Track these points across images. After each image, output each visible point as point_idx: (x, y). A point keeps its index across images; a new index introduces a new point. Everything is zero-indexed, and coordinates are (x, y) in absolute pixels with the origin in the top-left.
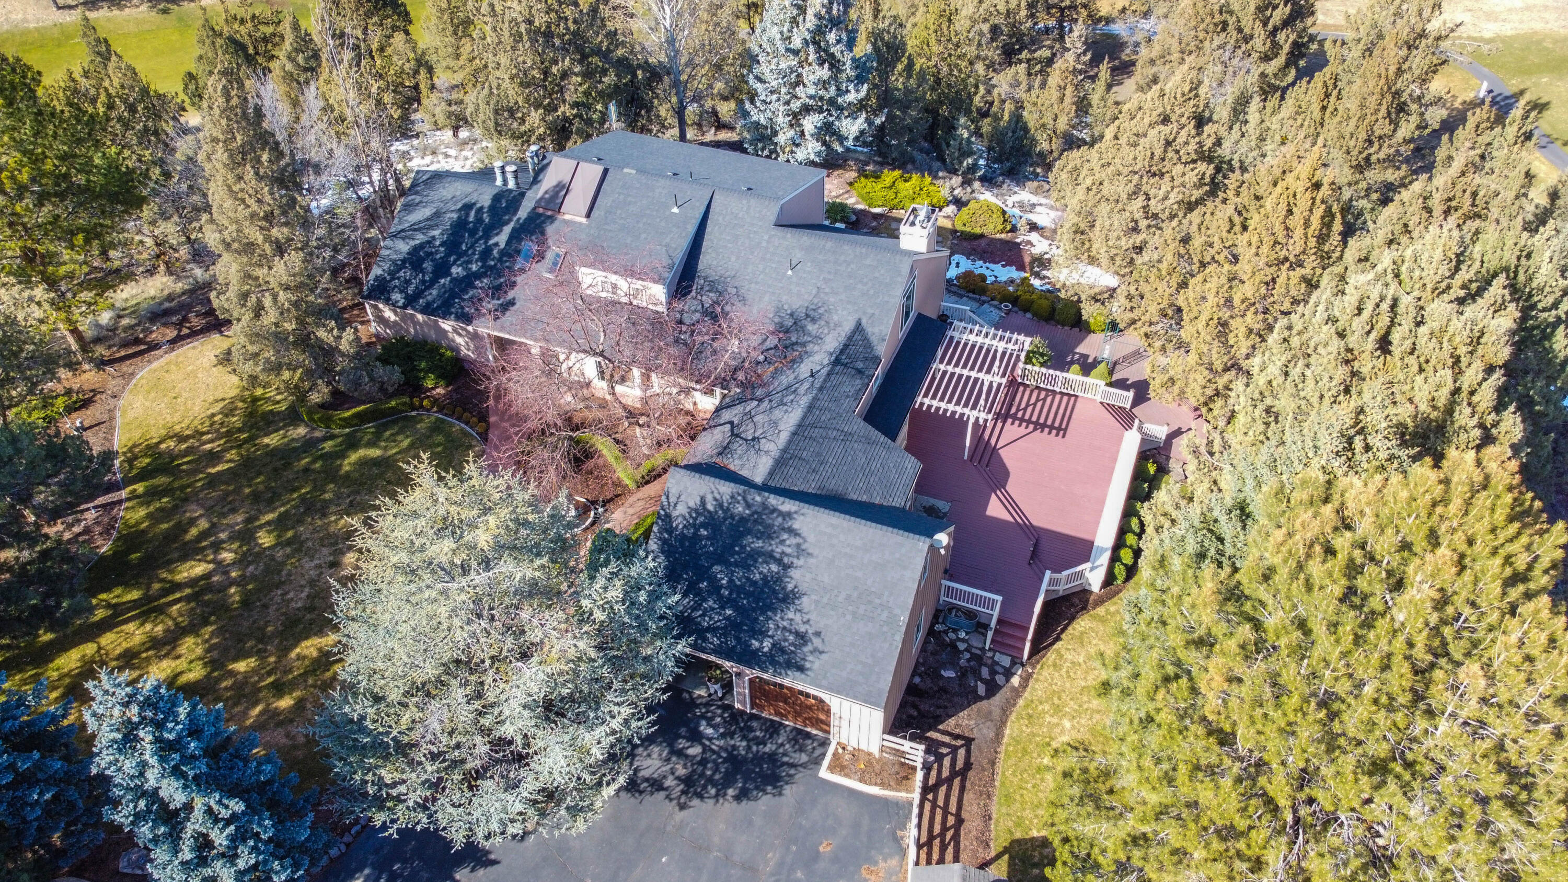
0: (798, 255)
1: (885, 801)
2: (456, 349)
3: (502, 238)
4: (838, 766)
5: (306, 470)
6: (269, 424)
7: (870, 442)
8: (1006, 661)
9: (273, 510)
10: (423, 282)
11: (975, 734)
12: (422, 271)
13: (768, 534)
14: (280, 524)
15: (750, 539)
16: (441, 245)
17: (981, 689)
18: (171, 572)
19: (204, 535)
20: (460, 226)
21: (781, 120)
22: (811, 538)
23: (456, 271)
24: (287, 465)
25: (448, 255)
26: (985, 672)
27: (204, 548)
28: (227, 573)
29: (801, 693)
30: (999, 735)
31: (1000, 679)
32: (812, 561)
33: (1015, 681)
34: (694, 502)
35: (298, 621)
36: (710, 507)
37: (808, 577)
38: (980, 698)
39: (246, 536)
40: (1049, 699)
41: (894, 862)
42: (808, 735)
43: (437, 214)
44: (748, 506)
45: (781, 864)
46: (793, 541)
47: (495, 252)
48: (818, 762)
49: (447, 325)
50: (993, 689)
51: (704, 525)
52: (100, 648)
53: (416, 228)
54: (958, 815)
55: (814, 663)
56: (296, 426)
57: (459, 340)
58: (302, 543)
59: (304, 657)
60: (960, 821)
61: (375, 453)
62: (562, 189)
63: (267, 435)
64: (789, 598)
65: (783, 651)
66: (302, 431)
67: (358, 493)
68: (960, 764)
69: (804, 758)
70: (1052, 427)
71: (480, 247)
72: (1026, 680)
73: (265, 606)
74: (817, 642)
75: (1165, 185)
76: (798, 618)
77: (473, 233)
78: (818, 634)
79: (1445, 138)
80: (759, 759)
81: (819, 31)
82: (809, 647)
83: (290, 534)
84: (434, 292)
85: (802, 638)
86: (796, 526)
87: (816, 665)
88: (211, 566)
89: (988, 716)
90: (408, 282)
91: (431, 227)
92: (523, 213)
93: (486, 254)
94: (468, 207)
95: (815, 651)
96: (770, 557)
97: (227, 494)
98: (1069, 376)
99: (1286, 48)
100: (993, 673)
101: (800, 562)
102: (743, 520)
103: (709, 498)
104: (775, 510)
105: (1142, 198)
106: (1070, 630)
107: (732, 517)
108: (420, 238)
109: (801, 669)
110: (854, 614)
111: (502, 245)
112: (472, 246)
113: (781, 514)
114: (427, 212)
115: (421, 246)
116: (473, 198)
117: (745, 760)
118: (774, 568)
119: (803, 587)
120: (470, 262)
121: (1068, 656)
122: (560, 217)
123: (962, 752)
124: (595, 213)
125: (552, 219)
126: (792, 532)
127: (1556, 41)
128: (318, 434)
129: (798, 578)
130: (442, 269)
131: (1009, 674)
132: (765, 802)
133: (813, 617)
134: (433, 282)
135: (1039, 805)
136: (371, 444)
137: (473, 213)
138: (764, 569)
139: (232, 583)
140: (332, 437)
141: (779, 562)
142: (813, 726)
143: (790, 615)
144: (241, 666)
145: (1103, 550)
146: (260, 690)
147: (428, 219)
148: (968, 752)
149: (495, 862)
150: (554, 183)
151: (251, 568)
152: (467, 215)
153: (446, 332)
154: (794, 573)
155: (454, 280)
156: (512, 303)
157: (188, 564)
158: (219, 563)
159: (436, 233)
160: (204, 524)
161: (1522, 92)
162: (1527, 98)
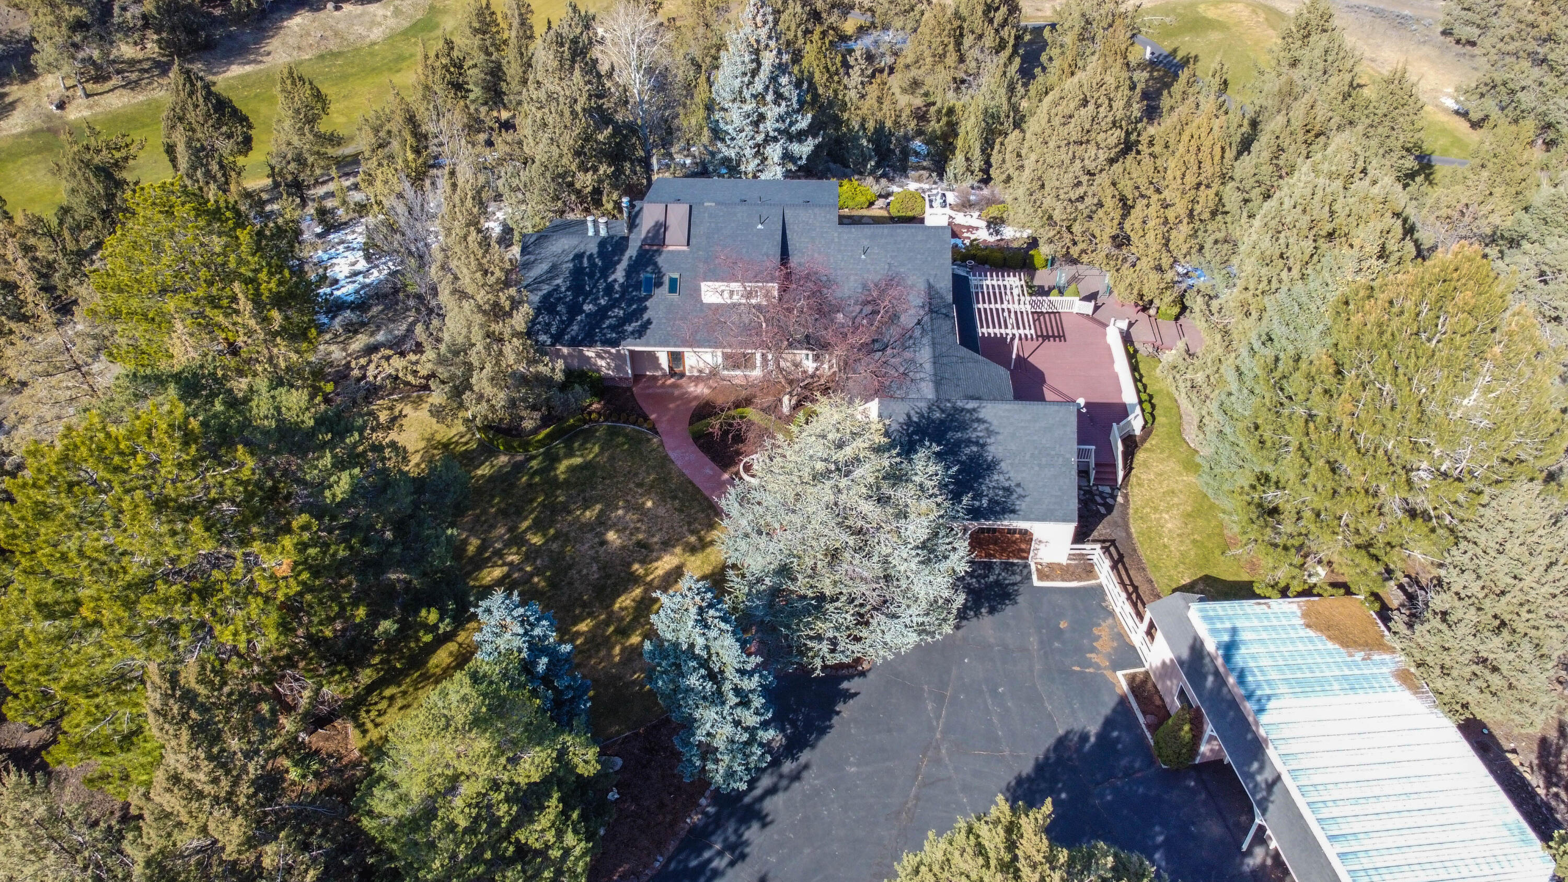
0: (866, 243)
1: (1084, 589)
2: (598, 370)
3: (619, 275)
4: (1042, 576)
5: (530, 485)
6: (472, 460)
7: (977, 361)
8: (1107, 490)
9: (526, 518)
10: (562, 322)
11: (1114, 537)
12: (558, 313)
13: (963, 427)
14: (538, 526)
15: (950, 434)
16: (568, 289)
17: (1102, 510)
18: (476, 579)
19: (481, 549)
20: (577, 273)
21: (748, 152)
22: (995, 422)
23: (588, 307)
24: (512, 485)
25: (576, 296)
26: (1098, 499)
27: (489, 558)
28: (521, 570)
29: (1009, 531)
30: (1129, 535)
31: (1110, 501)
32: (1000, 437)
33: (1120, 499)
34: (902, 418)
35: (603, 588)
36: (915, 419)
37: (1000, 449)
38: (1104, 516)
39: (517, 540)
40: (1147, 505)
41: (1110, 621)
42: (1013, 564)
43: (554, 267)
44: (943, 411)
45: (1041, 642)
46: (982, 427)
47: (617, 287)
48: (1029, 577)
49: (590, 353)
50: (1110, 509)
51: (914, 433)
52: (460, 645)
53: (538, 281)
54: (1132, 584)
55: (1021, 505)
56: (497, 457)
57: (601, 363)
58: (567, 534)
59: (626, 608)
60: (1136, 588)
61: (578, 460)
62: (660, 229)
63: (478, 467)
64: (991, 467)
65: (997, 503)
66: (503, 459)
67: (583, 491)
68: (1116, 556)
69: (1018, 578)
70: (1054, 337)
71: (602, 285)
72: (1126, 496)
73: (570, 584)
74: (1019, 490)
75: (1092, 150)
76: (1001, 478)
77: (591, 275)
78: (1018, 485)
79: (1165, 92)
80: (989, 586)
81: (774, 79)
82: (1015, 496)
83: (552, 531)
84: (575, 328)
85: (1008, 490)
86: (981, 416)
87: (1024, 506)
88: (506, 569)
89: (1116, 524)
90: (549, 325)
91: (552, 278)
92: (632, 251)
93: (609, 289)
94: (579, 257)
95: (1021, 497)
96: (969, 442)
97: (478, 517)
98: (1051, 298)
99: (1012, 42)
100: (1104, 498)
101: (992, 440)
102: (942, 422)
103: (912, 413)
104: (963, 410)
105: (1078, 161)
106: (1135, 461)
107: (933, 421)
108: (546, 288)
109: (1013, 511)
110: (1039, 465)
111: (621, 280)
112: (595, 286)
113: (968, 411)
114: (543, 267)
115: (550, 294)
116: (581, 248)
117: (981, 590)
118: (975, 449)
119: (999, 456)
120: (597, 298)
121: (1144, 477)
122: (666, 249)
123: (1112, 549)
124: (693, 241)
125: (659, 252)
126: (979, 420)
127: (1185, 8)
128: (520, 458)
129: (994, 450)
130: (574, 309)
131: (1114, 497)
132: (1009, 610)
133: (1012, 474)
134: (571, 320)
135: (1177, 566)
136: (570, 454)
137: (585, 261)
138: (967, 451)
139: (532, 575)
140: (533, 457)
141: (977, 443)
142: (1015, 556)
143: (996, 477)
144: (583, 627)
145: (1134, 406)
146: (609, 637)
147: (548, 272)
148: (1116, 548)
149: (856, 694)
150: (652, 223)
151: (538, 562)
152: (581, 263)
153: (589, 358)
154: (991, 449)
155: (587, 315)
156: (649, 322)
157: (486, 571)
158: (511, 564)
159: (559, 281)
160: (475, 542)
161: (1175, 51)
162: (1180, 54)
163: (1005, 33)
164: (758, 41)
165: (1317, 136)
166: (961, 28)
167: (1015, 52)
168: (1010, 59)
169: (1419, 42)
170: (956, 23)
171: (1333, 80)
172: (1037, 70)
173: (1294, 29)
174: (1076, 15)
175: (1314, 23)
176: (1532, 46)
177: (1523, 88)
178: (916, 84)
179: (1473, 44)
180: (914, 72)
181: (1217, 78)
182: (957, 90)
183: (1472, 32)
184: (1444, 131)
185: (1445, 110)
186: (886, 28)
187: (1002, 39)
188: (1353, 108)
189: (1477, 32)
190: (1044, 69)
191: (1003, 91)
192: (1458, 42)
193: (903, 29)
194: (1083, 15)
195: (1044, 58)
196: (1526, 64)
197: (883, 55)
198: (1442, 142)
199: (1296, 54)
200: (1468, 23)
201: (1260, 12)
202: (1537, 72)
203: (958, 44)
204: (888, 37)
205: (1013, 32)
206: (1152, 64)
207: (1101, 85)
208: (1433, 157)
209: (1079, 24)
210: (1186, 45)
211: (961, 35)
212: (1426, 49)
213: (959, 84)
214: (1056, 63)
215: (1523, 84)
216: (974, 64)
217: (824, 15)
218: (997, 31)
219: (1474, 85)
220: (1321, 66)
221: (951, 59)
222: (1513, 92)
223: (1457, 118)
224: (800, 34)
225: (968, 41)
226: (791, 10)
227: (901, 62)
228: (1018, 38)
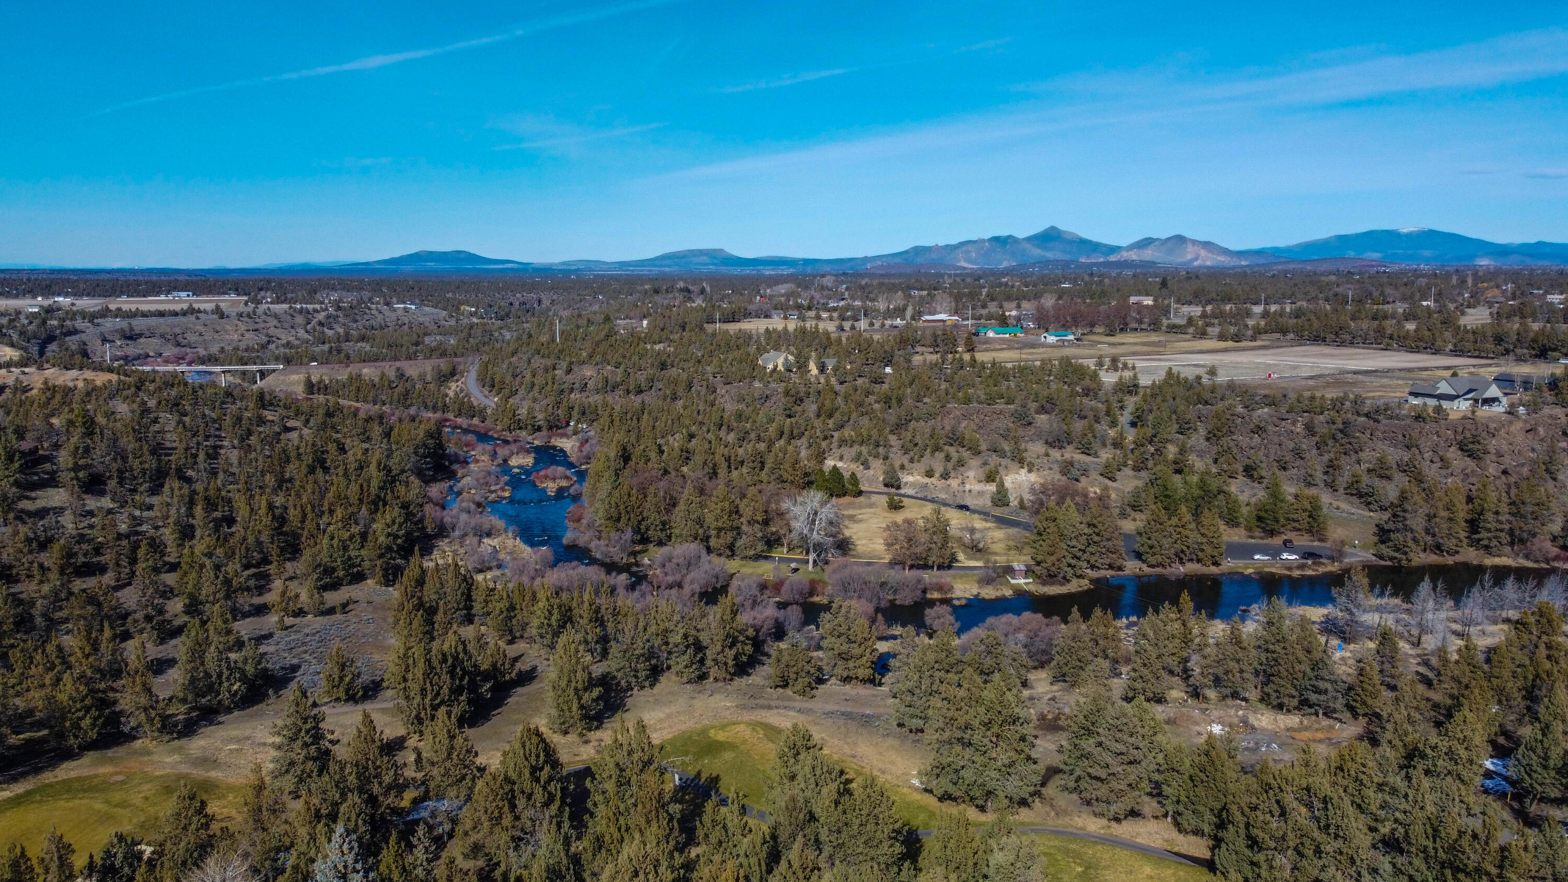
161: (699, 773)
162: (704, 776)
163: (551, 788)
164: (345, 867)
165: (812, 871)
166: (512, 791)
167: (563, 802)
168: (561, 810)
169: (884, 736)
170: (507, 788)
171: (825, 790)
172: (586, 817)
173: (786, 750)
174: (612, 766)
175: (799, 744)
176: (959, 734)
177: (963, 767)
178: (476, 849)
179: (922, 731)
180: (474, 837)
181: (736, 805)
182: (517, 848)
183: (917, 723)
184: (921, 808)
185: (917, 789)
186: (440, 797)
187: (550, 793)
188: (845, 812)
189: (921, 722)
190: (592, 815)
191: (559, 846)
192: (911, 731)
193: (457, 797)
194: (617, 765)
195: (589, 804)
196: (958, 748)
197: (441, 824)
198: (922, 817)
199: (793, 769)
200: (913, 716)
201: (759, 729)
202: (968, 752)
203: (513, 807)
204: (445, 805)
205: (559, 786)
206: (683, 788)
207: (645, 857)
208: (919, 832)
209: (615, 772)
210: (709, 766)
211: (514, 797)
212: (890, 741)
213: (517, 841)
214: (602, 807)
215: (962, 763)
216: (529, 823)
217: (381, 798)
218: (544, 788)
219: (929, 768)
220: (812, 780)
221: (507, 821)
222: (957, 771)
223: (927, 795)
224: (360, 822)
225: (521, 803)
226: (350, 802)
227: (460, 829)
228: (563, 789)
